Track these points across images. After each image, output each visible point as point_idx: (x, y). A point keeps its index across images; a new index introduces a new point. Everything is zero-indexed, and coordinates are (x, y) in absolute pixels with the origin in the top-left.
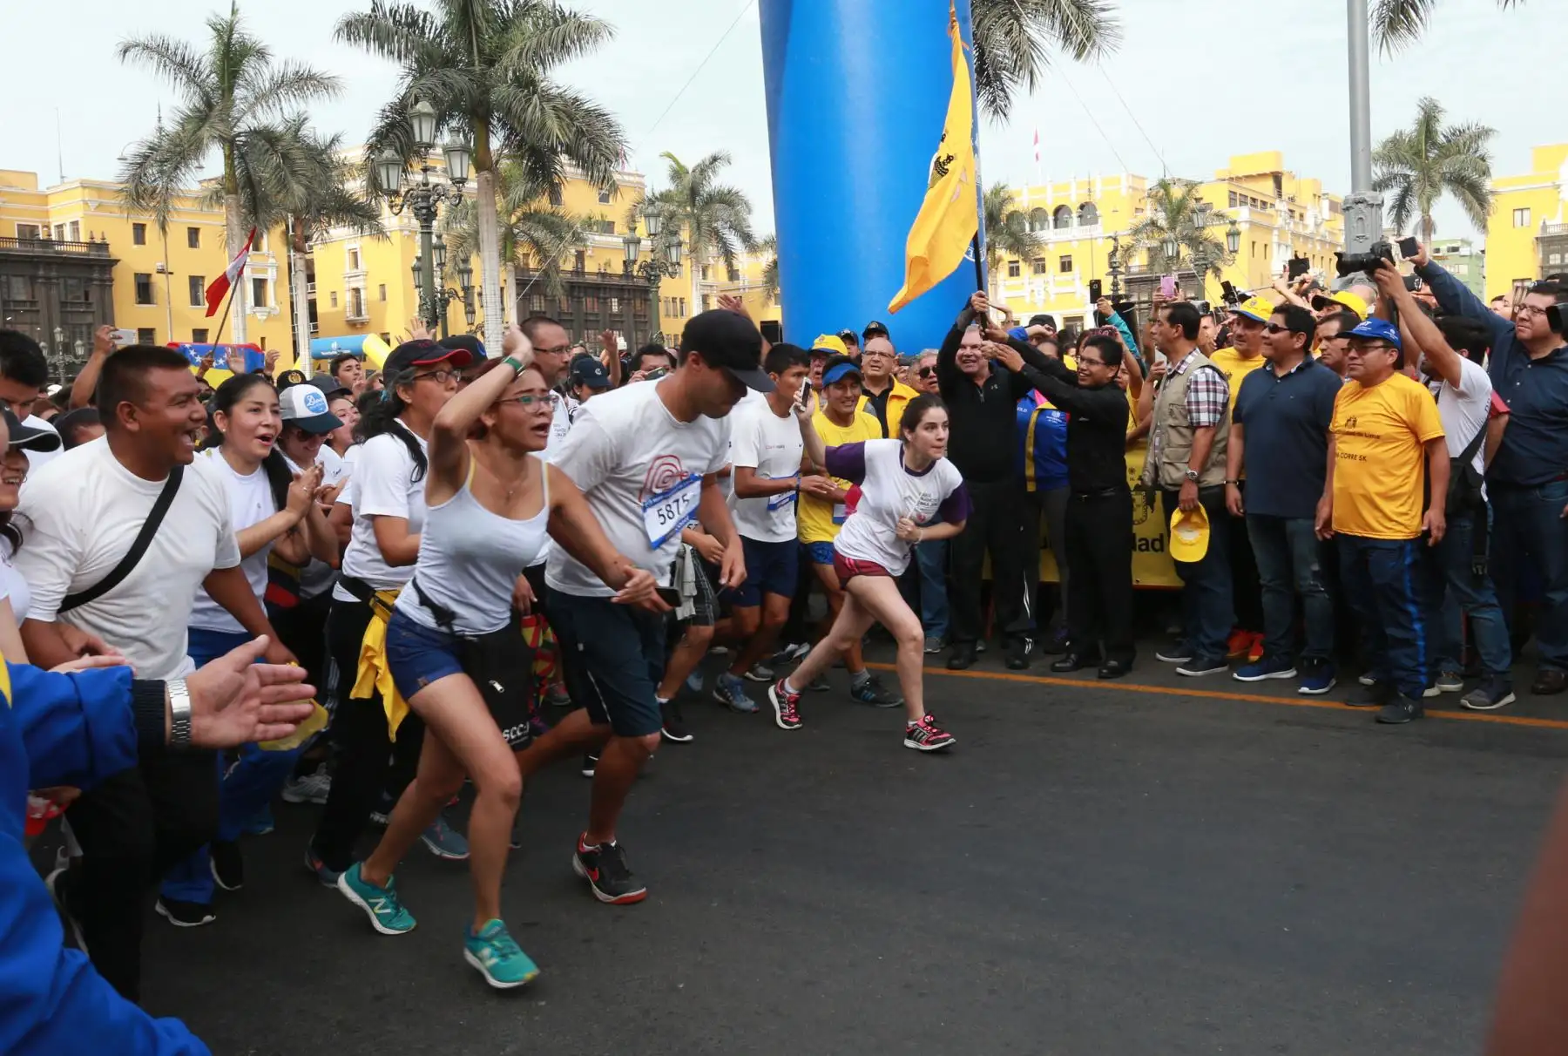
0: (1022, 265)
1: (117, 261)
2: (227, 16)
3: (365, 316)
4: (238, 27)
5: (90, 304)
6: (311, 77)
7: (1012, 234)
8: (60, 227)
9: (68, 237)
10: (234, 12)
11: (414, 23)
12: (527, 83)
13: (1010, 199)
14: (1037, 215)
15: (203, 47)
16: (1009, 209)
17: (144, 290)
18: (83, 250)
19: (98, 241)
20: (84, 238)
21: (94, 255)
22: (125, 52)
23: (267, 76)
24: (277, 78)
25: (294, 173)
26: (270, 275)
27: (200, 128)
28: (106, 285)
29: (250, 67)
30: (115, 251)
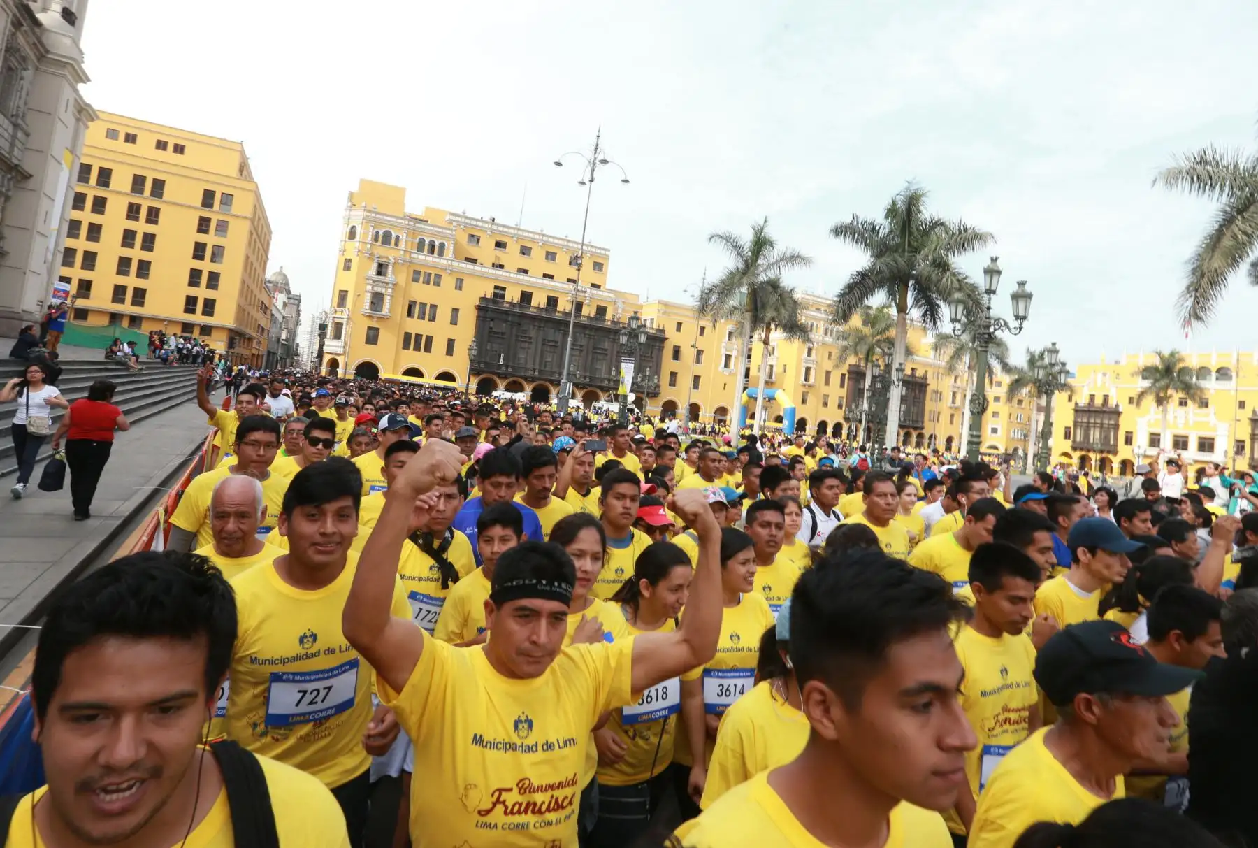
0: (1189, 402)
1: (667, 339)
2: (762, 223)
3: (774, 379)
4: (765, 230)
5: (652, 357)
6: (798, 256)
7: (1183, 382)
8: (645, 320)
9: (648, 324)
10: (765, 221)
11: (874, 229)
12: (942, 265)
13: (1181, 360)
14: (1203, 372)
15: (747, 239)
16: (1181, 365)
17: (676, 354)
18: (654, 332)
19: (661, 328)
20: (655, 326)
21: (658, 334)
22: (711, 238)
23: (775, 254)
24: (781, 254)
25: (784, 305)
26: (734, 354)
27: (742, 278)
28: (661, 349)
29: (767, 251)
30: (667, 334)
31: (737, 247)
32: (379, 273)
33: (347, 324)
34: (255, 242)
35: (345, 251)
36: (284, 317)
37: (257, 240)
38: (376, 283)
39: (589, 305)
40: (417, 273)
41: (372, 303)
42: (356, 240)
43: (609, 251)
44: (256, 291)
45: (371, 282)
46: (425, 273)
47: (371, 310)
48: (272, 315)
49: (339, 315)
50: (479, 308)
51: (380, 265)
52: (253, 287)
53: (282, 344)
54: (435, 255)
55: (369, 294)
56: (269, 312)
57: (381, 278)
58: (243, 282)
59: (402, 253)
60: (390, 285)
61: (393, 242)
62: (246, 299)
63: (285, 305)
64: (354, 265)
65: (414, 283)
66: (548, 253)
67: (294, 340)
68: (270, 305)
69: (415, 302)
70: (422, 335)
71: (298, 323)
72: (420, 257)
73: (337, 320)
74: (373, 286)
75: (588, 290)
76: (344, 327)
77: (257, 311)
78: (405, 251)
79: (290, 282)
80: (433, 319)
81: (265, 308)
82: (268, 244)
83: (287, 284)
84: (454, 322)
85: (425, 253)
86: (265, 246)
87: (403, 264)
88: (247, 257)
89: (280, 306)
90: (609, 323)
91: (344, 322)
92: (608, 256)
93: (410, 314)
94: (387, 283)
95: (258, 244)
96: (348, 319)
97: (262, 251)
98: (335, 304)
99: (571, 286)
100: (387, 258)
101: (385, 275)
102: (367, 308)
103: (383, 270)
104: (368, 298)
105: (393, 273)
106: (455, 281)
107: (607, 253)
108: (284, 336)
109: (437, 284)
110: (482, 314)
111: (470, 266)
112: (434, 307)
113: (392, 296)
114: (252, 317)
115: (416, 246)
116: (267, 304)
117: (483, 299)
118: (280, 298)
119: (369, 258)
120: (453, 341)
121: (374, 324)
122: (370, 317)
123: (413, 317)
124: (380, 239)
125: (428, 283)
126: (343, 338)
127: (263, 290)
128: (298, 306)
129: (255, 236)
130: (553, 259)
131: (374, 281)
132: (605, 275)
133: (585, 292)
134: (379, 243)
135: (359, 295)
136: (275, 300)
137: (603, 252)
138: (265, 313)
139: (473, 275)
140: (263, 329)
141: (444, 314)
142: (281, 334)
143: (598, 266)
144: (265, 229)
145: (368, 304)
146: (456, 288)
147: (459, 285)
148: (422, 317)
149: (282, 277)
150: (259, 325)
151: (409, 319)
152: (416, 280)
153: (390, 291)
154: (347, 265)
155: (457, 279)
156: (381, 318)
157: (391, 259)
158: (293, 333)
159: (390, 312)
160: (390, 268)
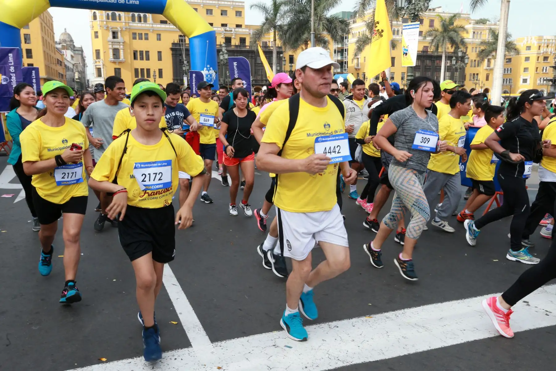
31: (264, 9)
32: (114, 37)
33: (103, 68)
34: (45, 27)
35: (93, 27)
36: (73, 65)
37: (46, 26)
38: (114, 43)
39: (235, 38)
40: (134, 34)
41: (114, 55)
42: (97, 20)
43: (244, 2)
44: (53, 54)
45: (110, 43)
46: (139, 33)
47: (114, 59)
48: (65, 66)
49: (98, 64)
50: (172, 49)
51: (114, 33)
52: (50, 53)
53: (77, 82)
54: (142, 22)
55: (111, 50)
56: (63, 64)
57: (115, 40)
58: (44, 52)
59: (124, 24)
60: (121, 43)
61: (118, 18)
62: (48, 61)
63: (72, 57)
64: (100, 34)
65: (134, 40)
66: (207, 10)
67: (84, 78)
68: (63, 60)
69: (137, 51)
70: (144, 69)
71: (84, 65)
72: (135, 25)
73: (98, 67)
74: (112, 45)
75: (233, 30)
76: (102, 70)
77: (56, 66)
78: (125, 22)
79: (73, 39)
80: (148, 59)
81: (60, 63)
82: (52, 25)
83: (72, 41)
84: (160, 59)
85: (137, 22)
86: (51, 28)
87: (126, 31)
88: (43, 38)
89: (69, 58)
90: (248, 48)
91: (101, 67)
92: (244, 6)
93: (135, 58)
94: (119, 43)
95: (47, 28)
96: (103, 65)
97: (50, 31)
98: (95, 58)
99: (223, 29)
100: (116, 28)
101: (117, 38)
102: (112, 58)
103: (116, 35)
104: (111, 52)
105: (121, 36)
106: (156, 35)
107: (243, 4)
108: (77, 76)
109: (147, 39)
110: (174, 53)
111: (163, 26)
112: (147, 52)
113: (123, 49)
114: (54, 69)
115: (131, 19)
116: (61, 60)
117: (174, 44)
118: (68, 54)
119: (106, 30)
120: (161, 69)
121: (117, 66)
122: (114, 62)
123: (137, 60)
124: (110, 18)
125: (142, 39)
126: (102, 76)
127: (56, 52)
128: (82, 55)
129: (44, 24)
130: (211, 13)
131: (112, 42)
132: (244, 18)
133: (231, 31)
134: (110, 20)
135: (105, 52)
136: (65, 56)
137: (240, 4)
138: (61, 65)
139: (166, 31)
140: (62, 75)
141: (154, 56)
142: (74, 76)
143: (239, 13)
144: (48, 17)
145: (112, 56)
146: (157, 40)
147: (159, 38)
148: (142, 59)
149: (68, 36)
150: (59, 73)
151: (135, 61)
152: (134, 38)
153: (121, 47)
154: (96, 35)
155: (157, 34)
156: (120, 63)
157: (119, 28)
158: (83, 73)
159: (124, 58)
160: (119, 34)
